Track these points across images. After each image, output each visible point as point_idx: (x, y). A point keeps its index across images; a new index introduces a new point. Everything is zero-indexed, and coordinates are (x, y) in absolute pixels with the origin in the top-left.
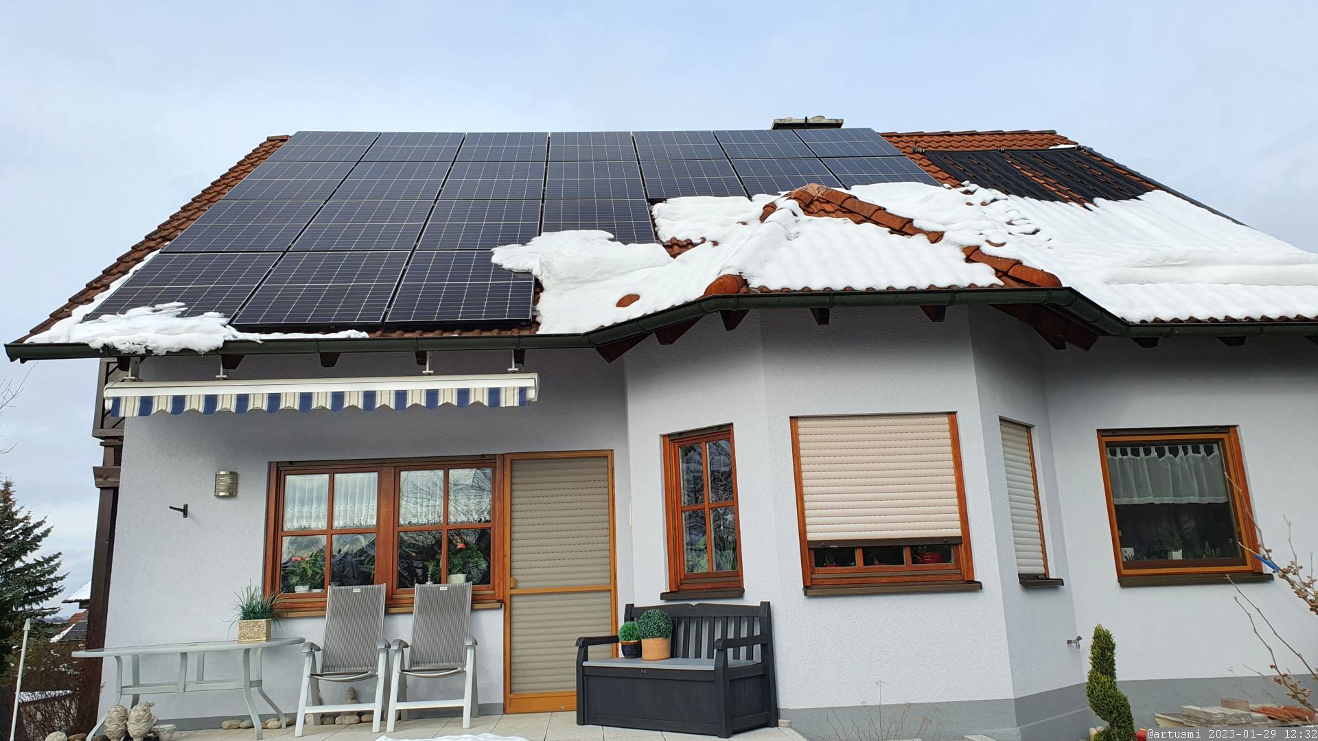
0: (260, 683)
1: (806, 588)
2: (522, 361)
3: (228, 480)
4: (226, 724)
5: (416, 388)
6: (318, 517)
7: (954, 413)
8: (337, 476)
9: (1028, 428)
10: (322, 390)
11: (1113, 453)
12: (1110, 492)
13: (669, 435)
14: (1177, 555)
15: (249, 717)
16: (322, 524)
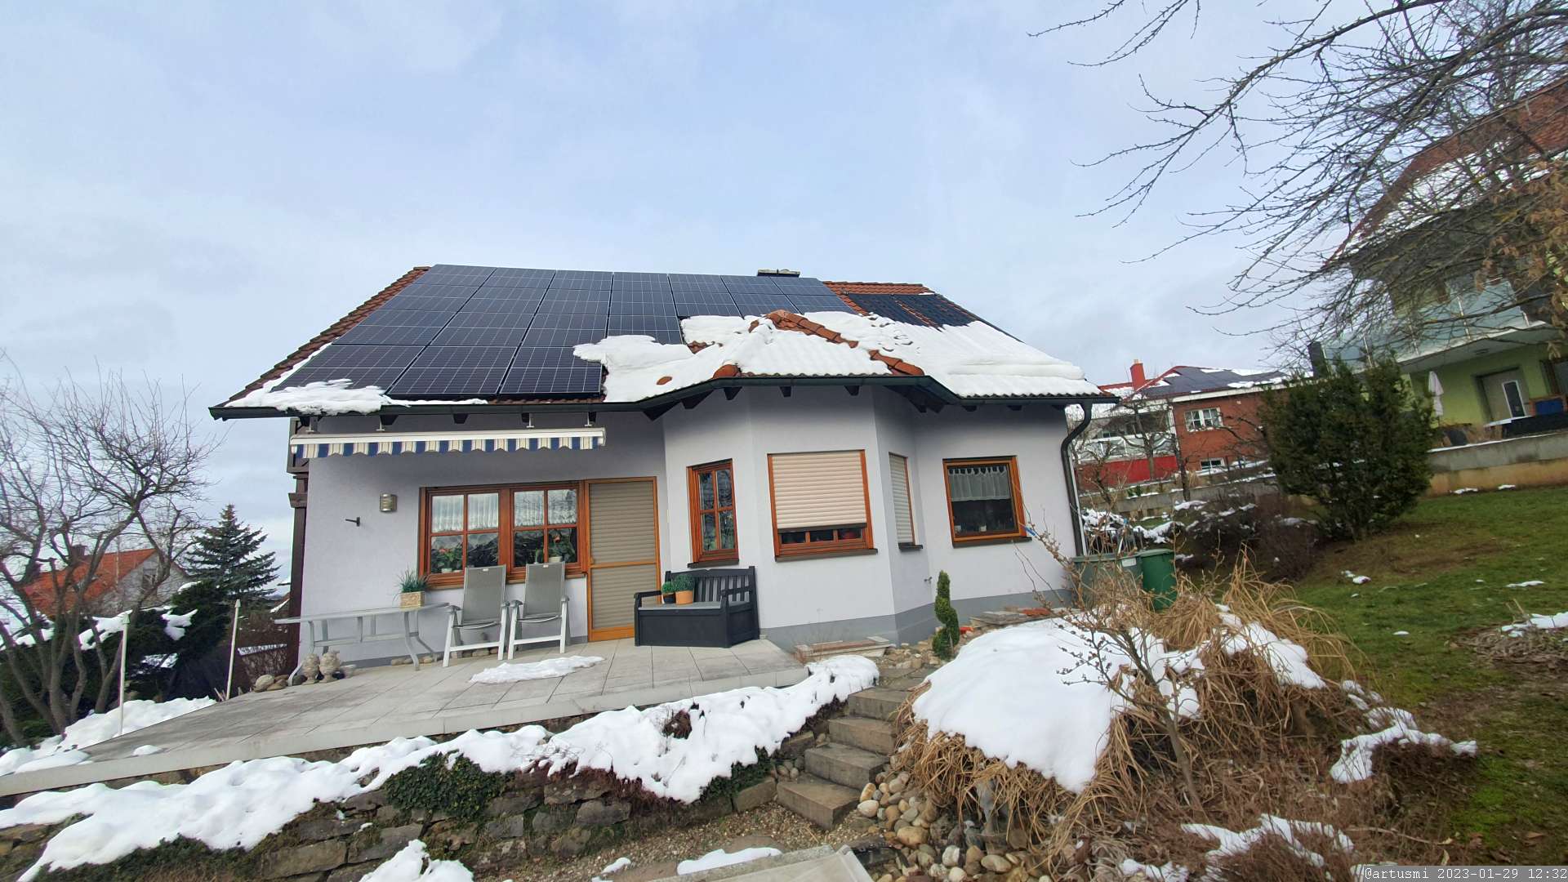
0: (417, 634)
1: (776, 557)
2: (593, 419)
3: (389, 500)
4: (394, 661)
5: (523, 437)
6: (456, 524)
7: (863, 450)
8: (470, 496)
9: (905, 458)
10: (456, 439)
11: (951, 472)
12: (949, 494)
13: (692, 467)
14: (984, 529)
15: (409, 656)
16: (460, 528)
